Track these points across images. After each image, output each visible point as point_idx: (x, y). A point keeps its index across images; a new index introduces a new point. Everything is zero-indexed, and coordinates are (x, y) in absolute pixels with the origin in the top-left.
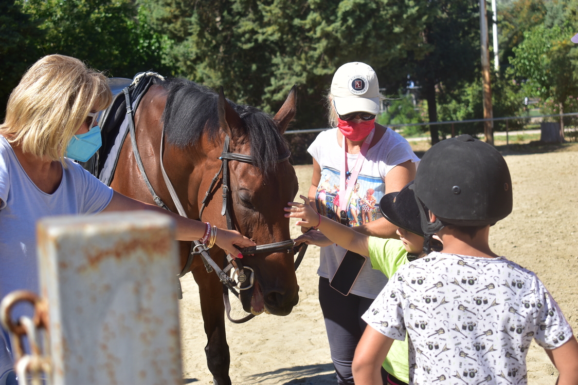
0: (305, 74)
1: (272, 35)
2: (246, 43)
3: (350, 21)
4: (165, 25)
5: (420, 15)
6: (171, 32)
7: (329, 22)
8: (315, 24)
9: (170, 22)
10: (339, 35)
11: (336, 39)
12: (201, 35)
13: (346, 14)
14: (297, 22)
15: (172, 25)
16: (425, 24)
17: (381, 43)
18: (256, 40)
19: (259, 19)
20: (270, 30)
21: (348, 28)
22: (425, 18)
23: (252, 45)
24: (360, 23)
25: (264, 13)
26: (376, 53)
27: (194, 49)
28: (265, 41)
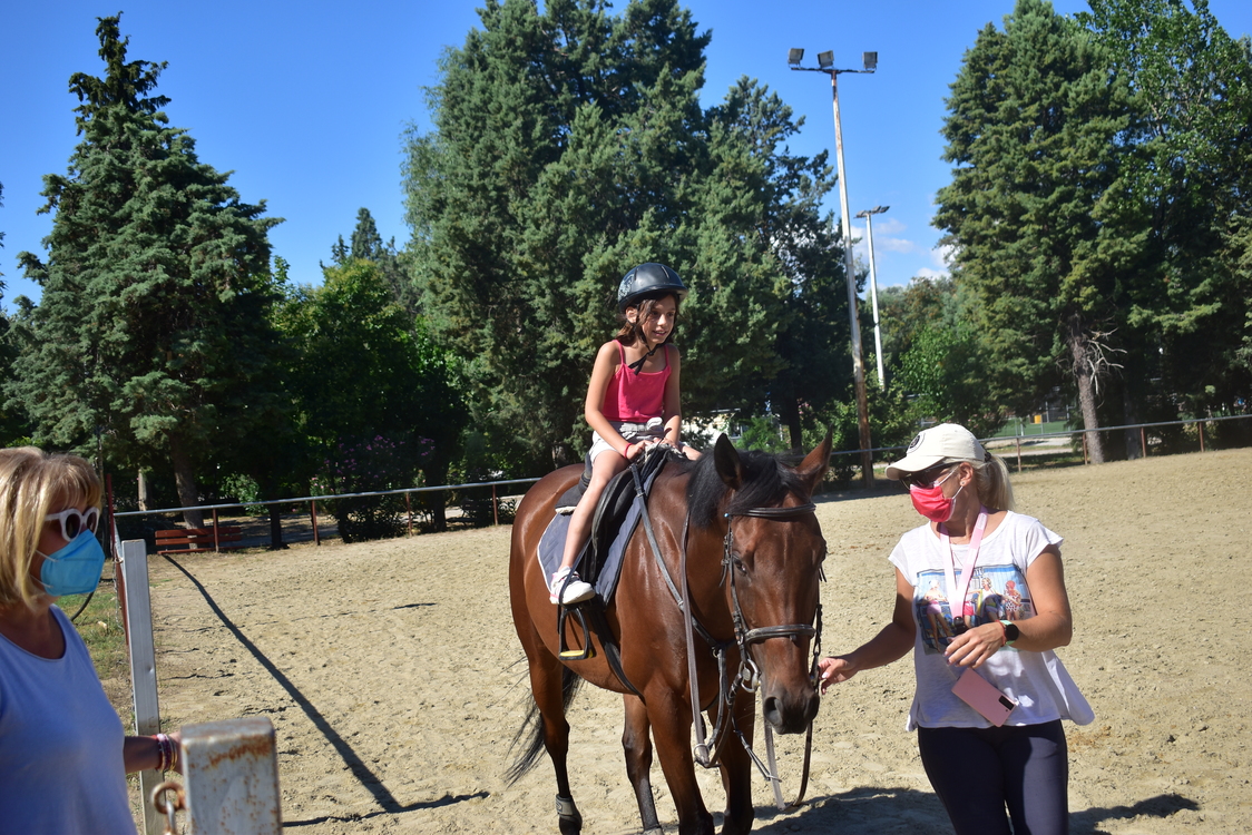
1: (585, 349)
2: (552, 360)
4: (451, 339)
5: (769, 321)
6: (459, 348)
9: (457, 334)
12: (496, 351)
15: (459, 339)
16: (776, 332)
17: (718, 359)
18: (567, 355)
19: (569, 328)
20: (582, 343)
22: (775, 326)
23: (559, 362)
24: (694, 333)
25: (575, 323)
26: (713, 371)
27: (488, 369)
28: (577, 356)
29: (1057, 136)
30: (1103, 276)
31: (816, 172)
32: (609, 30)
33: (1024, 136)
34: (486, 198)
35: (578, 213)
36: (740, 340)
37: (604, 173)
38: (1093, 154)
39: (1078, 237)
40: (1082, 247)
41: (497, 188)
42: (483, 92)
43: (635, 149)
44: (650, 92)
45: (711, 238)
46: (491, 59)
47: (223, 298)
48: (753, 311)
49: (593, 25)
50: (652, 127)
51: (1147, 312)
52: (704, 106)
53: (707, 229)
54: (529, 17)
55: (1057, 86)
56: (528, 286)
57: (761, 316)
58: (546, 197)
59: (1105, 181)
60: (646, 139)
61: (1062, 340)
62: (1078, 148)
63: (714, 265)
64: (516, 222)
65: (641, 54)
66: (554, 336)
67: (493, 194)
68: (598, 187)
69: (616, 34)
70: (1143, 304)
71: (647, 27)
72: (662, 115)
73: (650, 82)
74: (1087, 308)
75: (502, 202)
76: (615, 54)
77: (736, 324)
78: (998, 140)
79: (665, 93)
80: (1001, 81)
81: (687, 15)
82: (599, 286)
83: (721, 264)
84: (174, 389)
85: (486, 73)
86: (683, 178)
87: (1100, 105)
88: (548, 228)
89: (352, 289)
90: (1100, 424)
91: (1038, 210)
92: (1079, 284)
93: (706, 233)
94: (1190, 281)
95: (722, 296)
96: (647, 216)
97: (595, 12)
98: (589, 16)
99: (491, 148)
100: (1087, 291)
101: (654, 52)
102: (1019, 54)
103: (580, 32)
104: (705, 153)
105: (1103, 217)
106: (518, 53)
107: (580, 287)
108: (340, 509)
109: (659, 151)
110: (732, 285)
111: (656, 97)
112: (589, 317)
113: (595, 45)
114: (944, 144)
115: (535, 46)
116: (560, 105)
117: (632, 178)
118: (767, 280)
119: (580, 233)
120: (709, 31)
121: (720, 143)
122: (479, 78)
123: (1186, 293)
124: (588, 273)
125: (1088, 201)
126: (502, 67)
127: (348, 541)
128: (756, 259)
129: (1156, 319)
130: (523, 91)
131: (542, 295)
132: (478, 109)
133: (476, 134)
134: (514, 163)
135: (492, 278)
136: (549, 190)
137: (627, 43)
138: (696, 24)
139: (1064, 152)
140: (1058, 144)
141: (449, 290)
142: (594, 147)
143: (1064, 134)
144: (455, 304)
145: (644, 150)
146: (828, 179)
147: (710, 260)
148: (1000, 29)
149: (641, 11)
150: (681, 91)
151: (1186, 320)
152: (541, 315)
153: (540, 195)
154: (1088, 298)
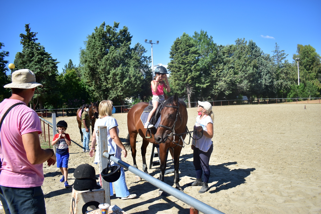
0: (117, 94)
2: (104, 87)
3: (126, 84)
4: (87, 83)
5: (140, 84)
6: (88, 85)
7: (122, 84)
8: (119, 84)
9: (88, 83)
10: (124, 87)
11: (123, 87)
12: (95, 86)
13: (125, 83)
14: (115, 84)
17: (132, 89)
18: (106, 87)
19: (107, 83)
20: (110, 85)
21: (125, 85)
22: (141, 84)
24: (128, 85)
26: (131, 91)
27: (93, 89)
28: (108, 87)
29: (187, 56)
30: (192, 78)
31: (149, 59)
32: (116, 34)
33: (182, 56)
34: (94, 60)
35: (110, 64)
36: (136, 86)
37: (114, 58)
38: (193, 60)
39: (189, 72)
40: (190, 74)
41: (96, 59)
42: (94, 43)
43: (119, 54)
44: (122, 45)
45: (132, 69)
46: (96, 37)
47: (49, 75)
48: (138, 82)
49: (113, 33)
50: (123, 51)
51: (199, 85)
52: (131, 48)
53: (131, 68)
54: (103, 31)
55: (188, 48)
56: (101, 75)
57: (139, 82)
58: (104, 61)
59: (194, 64)
60: (122, 53)
61: (186, 88)
62: (190, 58)
63: (132, 74)
64: (99, 65)
65: (121, 38)
66: (105, 84)
67: (95, 60)
68: (113, 60)
69: (117, 35)
70: (198, 83)
71: (122, 34)
72: (124, 49)
73: (122, 43)
74: (190, 83)
75: (97, 62)
76: (117, 38)
77: (135, 83)
78: (178, 56)
79: (125, 45)
80: (179, 47)
81: (129, 33)
82: (112, 76)
83: (133, 74)
84: (40, 90)
85: (95, 39)
86: (127, 59)
87: (195, 52)
88: (104, 66)
89: (71, 74)
90: (191, 102)
91: (184, 68)
92: (189, 79)
93: (131, 69)
94: (206, 80)
95: (133, 79)
96: (121, 65)
97: (114, 31)
98: (113, 32)
99: (95, 52)
100: (190, 81)
101: (123, 38)
102: (183, 42)
103: (111, 34)
104: (131, 56)
105: (193, 69)
106: (101, 37)
107: (109, 76)
108: (67, 111)
109: (123, 55)
110: (135, 77)
111: (123, 46)
112: (111, 81)
113: (114, 36)
114: (170, 56)
115: (104, 36)
116: (107, 46)
117: (119, 59)
118: (140, 77)
119: (110, 67)
120: (132, 36)
121: (133, 54)
122: (93, 40)
123: (205, 82)
124: (110, 74)
125: (191, 67)
126: (97, 39)
127: (68, 116)
128: (139, 73)
129: (200, 86)
130: (101, 43)
131: (103, 77)
132: (93, 46)
133: (93, 50)
134: (99, 55)
135: (95, 74)
136: (105, 60)
137: (119, 36)
138: (130, 34)
139: (188, 59)
140: (187, 57)
141: (87, 75)
142: (113, 53)
143: (189, 56)
144: (88, 78)
145: (121, 54)
146: (151, 61)
147: (131, 73)
148: (180, 38)
149: (122, 32)
150: (127, 45)
151: (205, 86)
152: (103, 80)
153: (103, 60)
154: (190, 82)
